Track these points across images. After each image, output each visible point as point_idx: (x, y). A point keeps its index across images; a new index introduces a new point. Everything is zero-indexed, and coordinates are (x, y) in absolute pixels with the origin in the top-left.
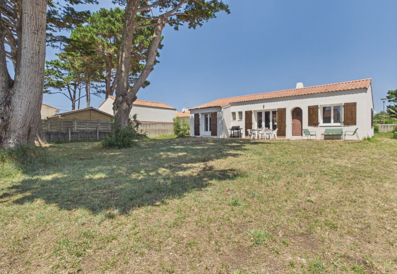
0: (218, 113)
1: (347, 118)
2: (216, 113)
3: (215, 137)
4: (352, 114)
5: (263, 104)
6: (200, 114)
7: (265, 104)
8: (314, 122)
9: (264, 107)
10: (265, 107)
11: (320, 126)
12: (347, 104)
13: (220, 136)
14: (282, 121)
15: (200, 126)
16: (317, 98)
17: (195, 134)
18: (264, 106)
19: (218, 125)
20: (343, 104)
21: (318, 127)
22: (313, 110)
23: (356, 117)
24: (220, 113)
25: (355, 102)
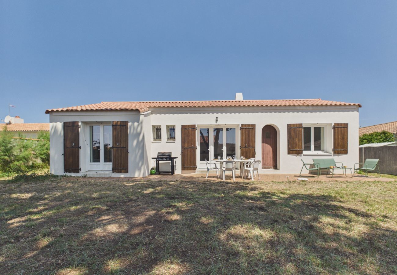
0: (130, 124)
1: (338, 144)
2: (124, 125)
3: (122, 175)
4: (343, 139)
5: (215, 115)
6: (80, 124)
7: (219, 115)
8: (297, 149)
9: (217, 121)
10: (219, 119)
11: (304, 155)
12: (338, 124)
13: (134, 173)
14: (249, 146)
15: (81, 152)
16: (300, 113)
17: (66, 170)
18: (217, 118)
19: (130, 150)
20: (333, 125)
21: (301, 156)
22: (294, 131)
23: (347, 143)
24: (136, 124)
25: (346, 122)
